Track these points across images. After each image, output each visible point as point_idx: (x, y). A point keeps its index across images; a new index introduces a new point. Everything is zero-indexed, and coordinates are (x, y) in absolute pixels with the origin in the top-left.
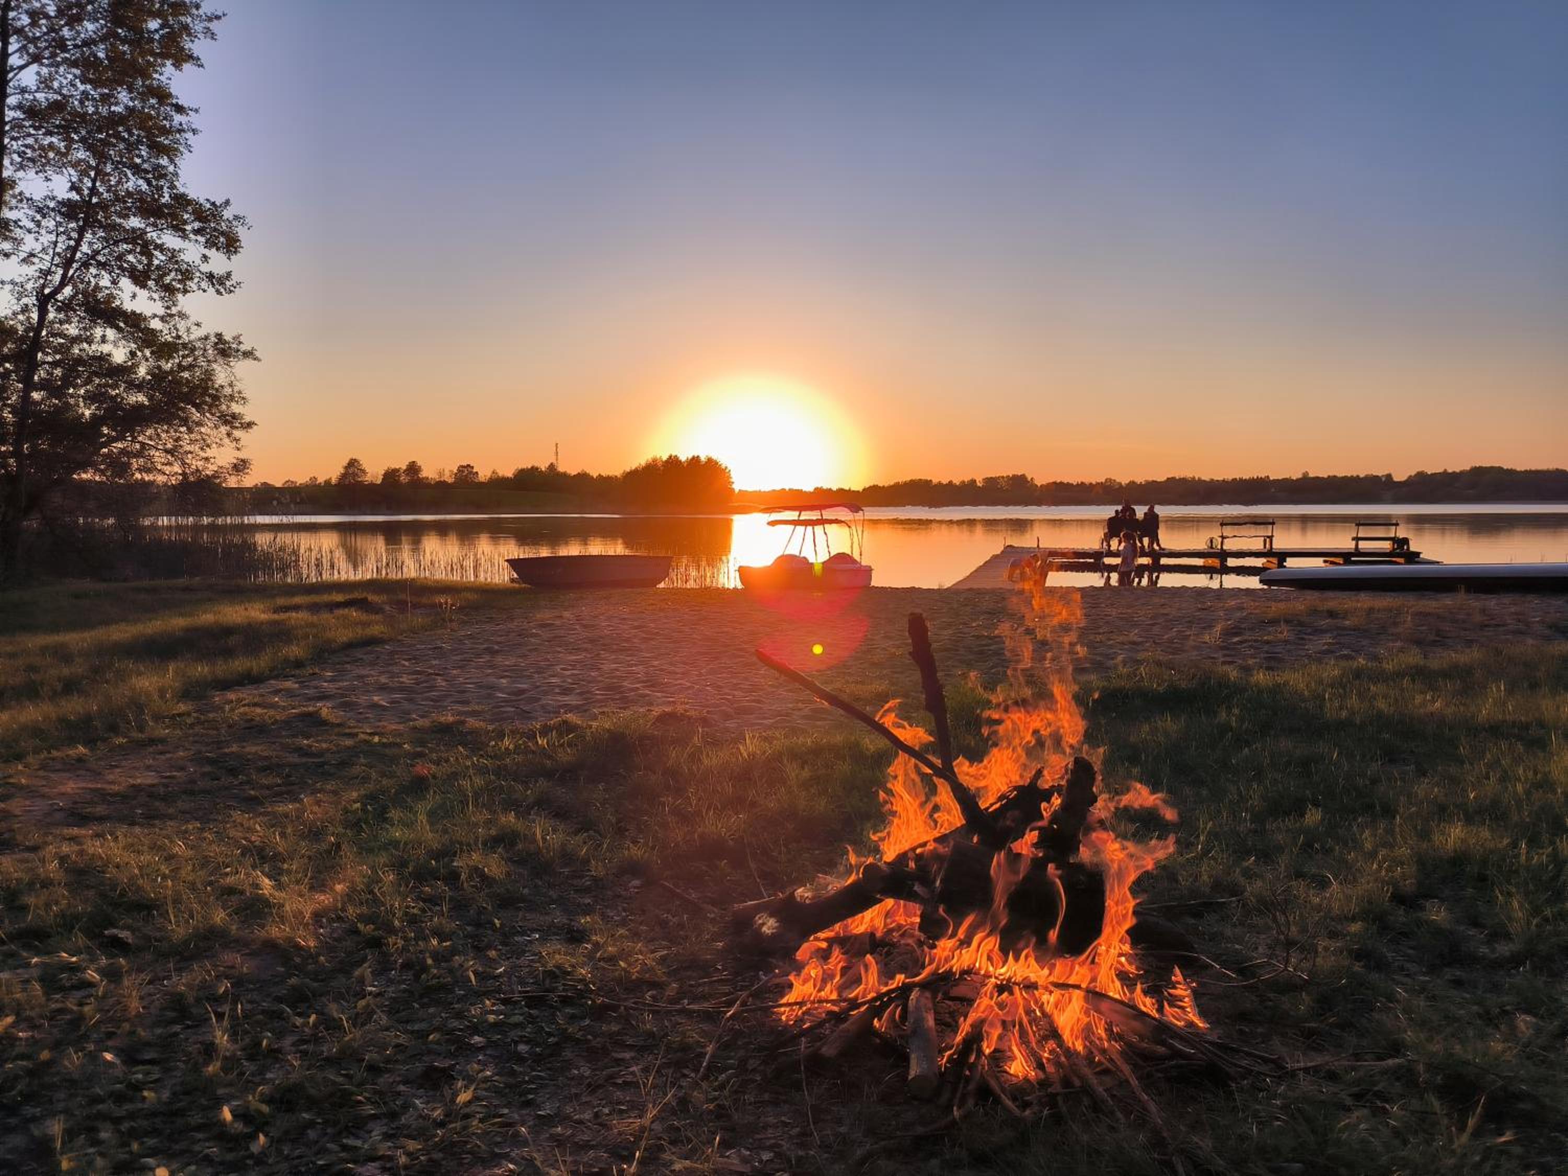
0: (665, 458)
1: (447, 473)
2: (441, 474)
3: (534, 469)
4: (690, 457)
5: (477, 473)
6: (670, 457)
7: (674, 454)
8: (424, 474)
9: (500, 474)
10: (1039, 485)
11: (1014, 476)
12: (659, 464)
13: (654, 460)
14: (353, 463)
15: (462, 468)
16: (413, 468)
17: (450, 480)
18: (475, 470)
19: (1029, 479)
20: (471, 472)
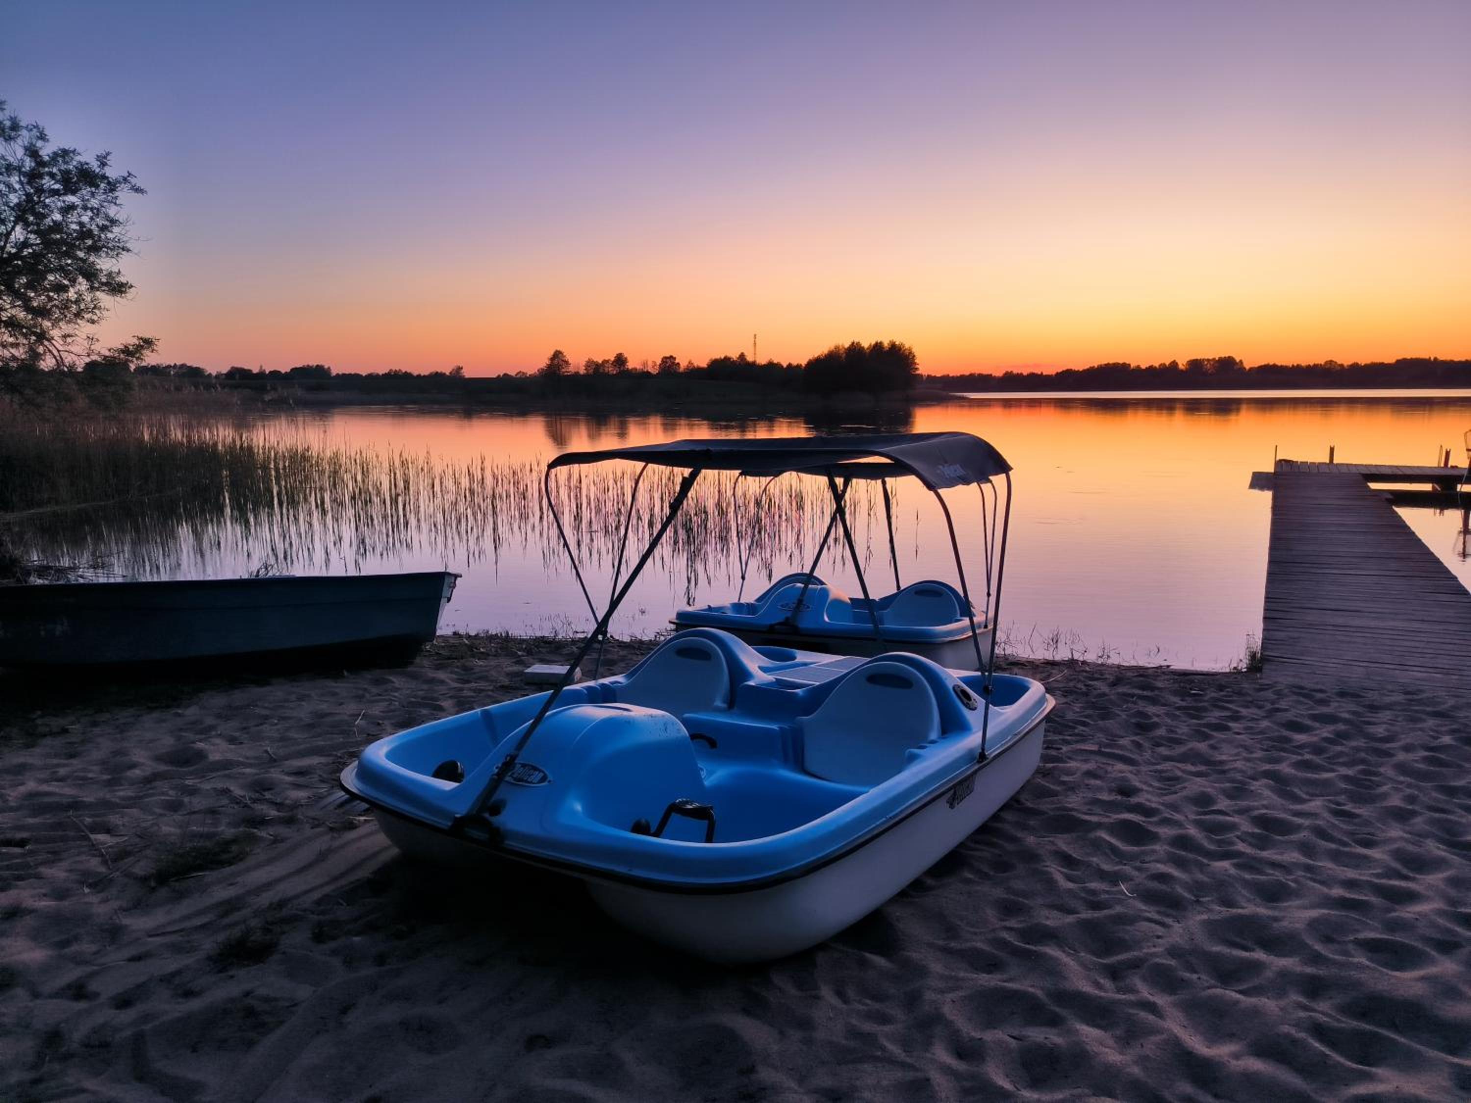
0: (847, 346)
1: (650, 364)
2: (645, 364)
3: (727, 359)
4: (873, 343)
5: (678, 364)
6: (853, 343)
7: (856, 341)
8: (630, 365)
9: (696, 365)
10: (1247, 368)
11: (1220, 359)
12: (841, 352)
13: (837, 348)
14: (557, 355)
15: (665, 359)
16: (620, 360)
17: (654, 371)
18: (677, 361)
19: (1238, 361)
20: (673, 363)
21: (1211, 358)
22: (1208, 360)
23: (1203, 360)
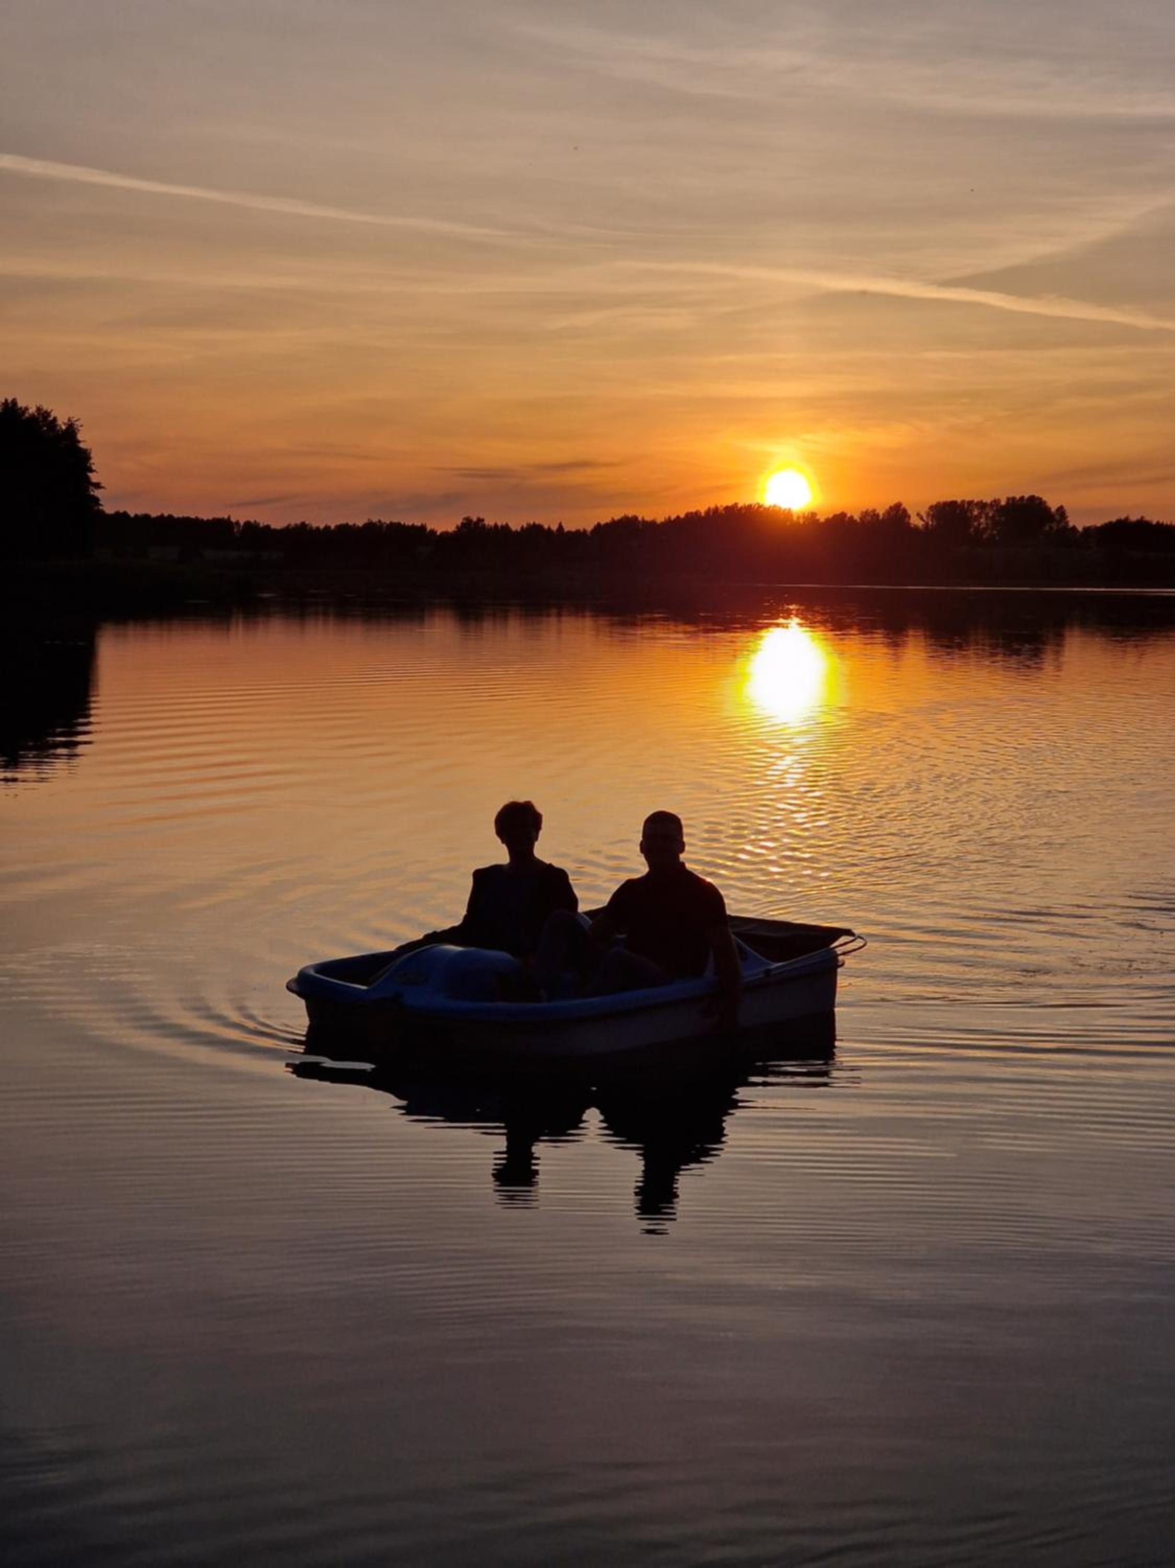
21: (988, 500)
22: (982, 505)
23: (970, 503)
